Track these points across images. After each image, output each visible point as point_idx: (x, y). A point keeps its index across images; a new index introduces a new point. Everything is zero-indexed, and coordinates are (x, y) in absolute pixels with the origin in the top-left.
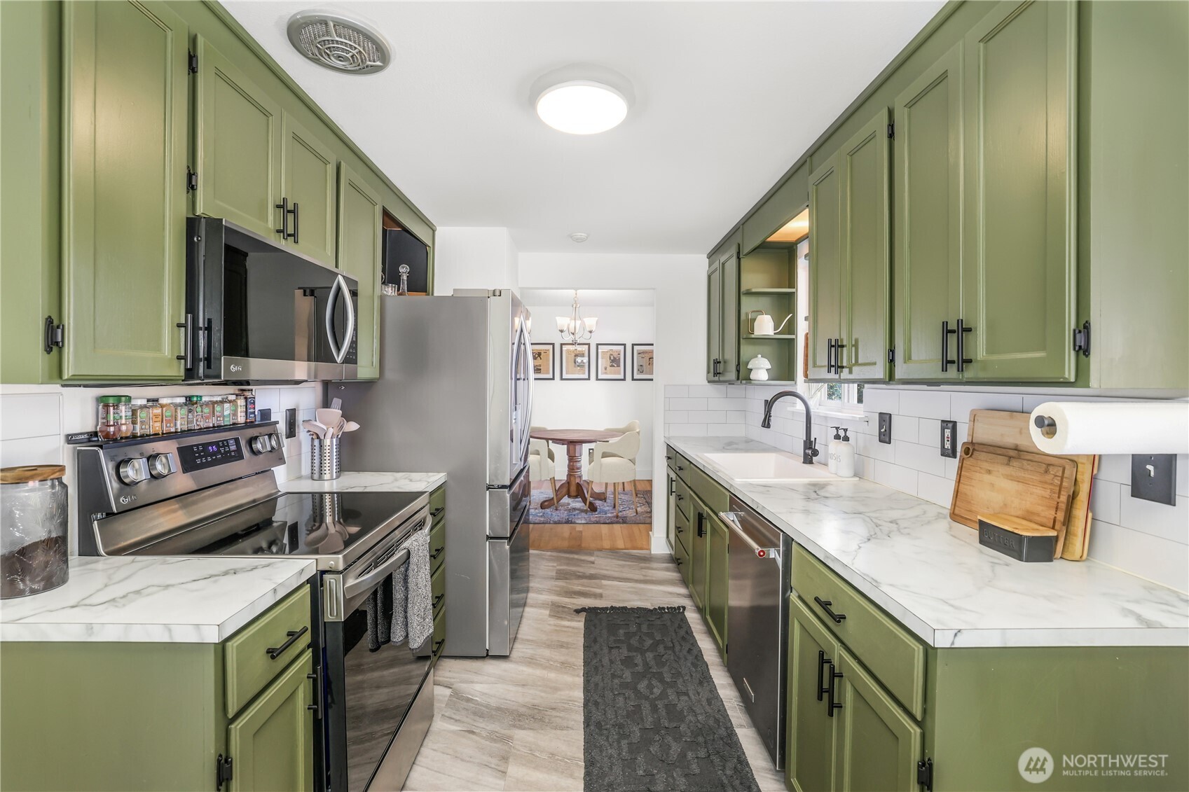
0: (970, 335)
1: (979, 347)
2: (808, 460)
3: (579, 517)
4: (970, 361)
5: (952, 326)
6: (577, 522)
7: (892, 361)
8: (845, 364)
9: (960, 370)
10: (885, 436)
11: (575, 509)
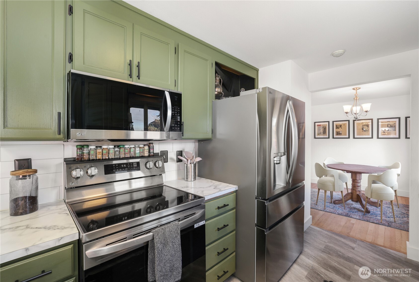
3: (356, 214)
6: (353, 217)
11: (355, 208)
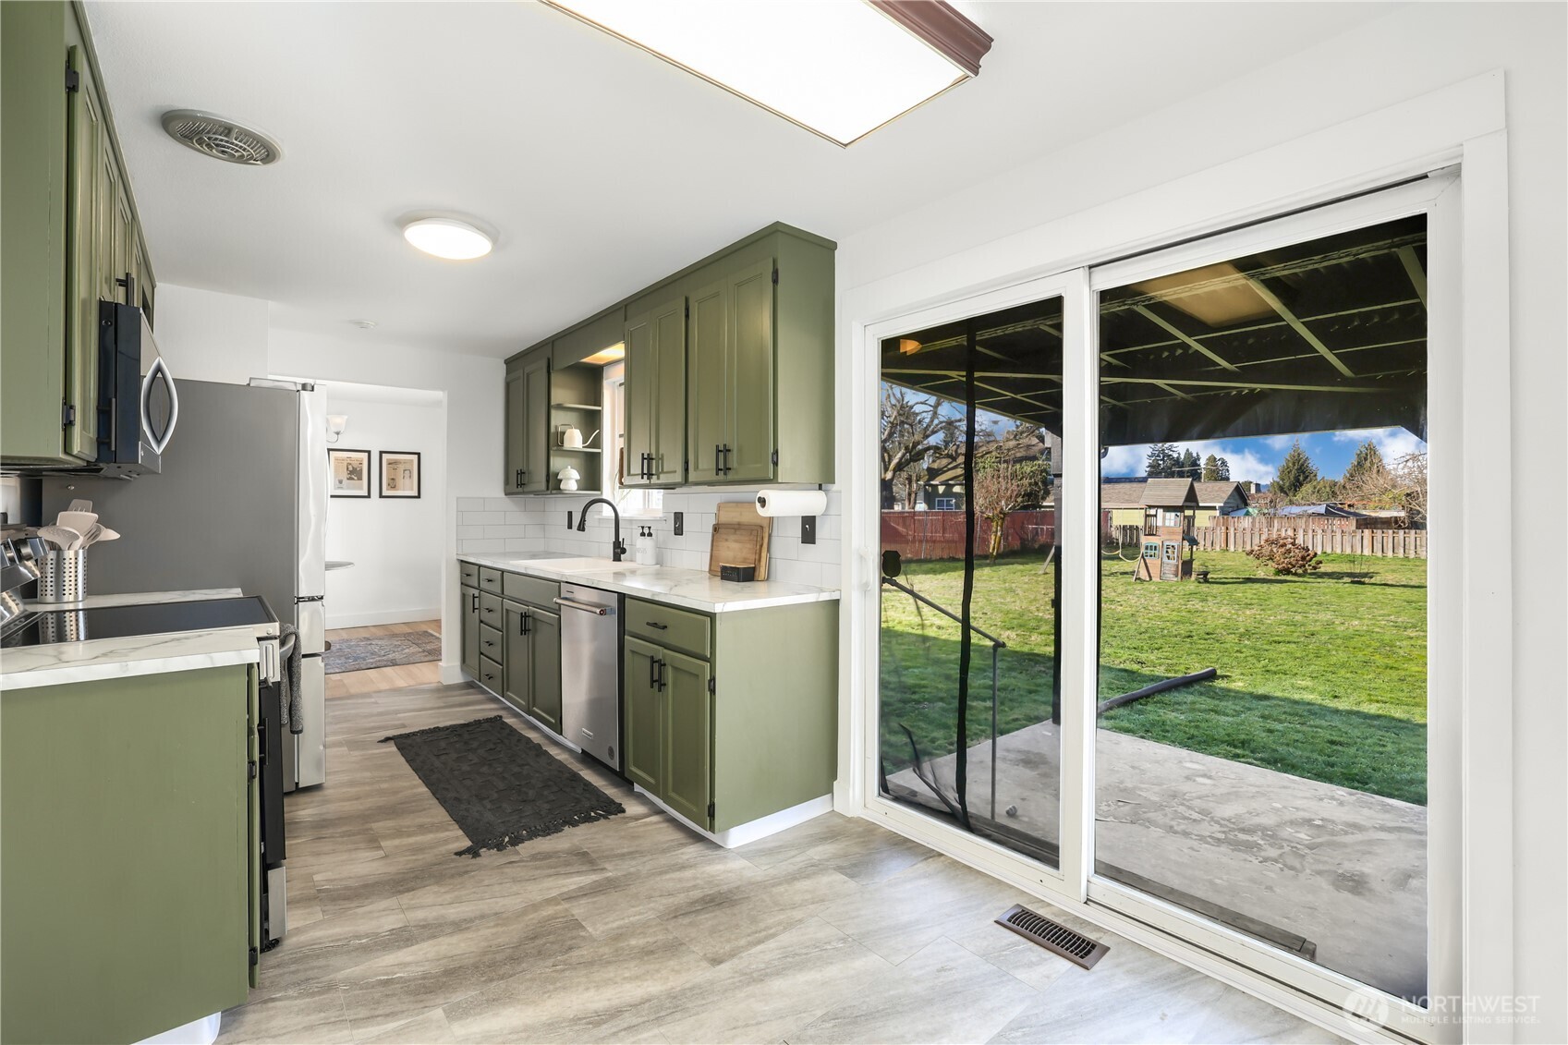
0: (730, 453)
1: (734, 460)
2: (617, 558)
4: (730, 469)
5: (721, 448)
7: (687, 470)
8: (654, 472)
9: (725, 474)
10: (679, 531)
